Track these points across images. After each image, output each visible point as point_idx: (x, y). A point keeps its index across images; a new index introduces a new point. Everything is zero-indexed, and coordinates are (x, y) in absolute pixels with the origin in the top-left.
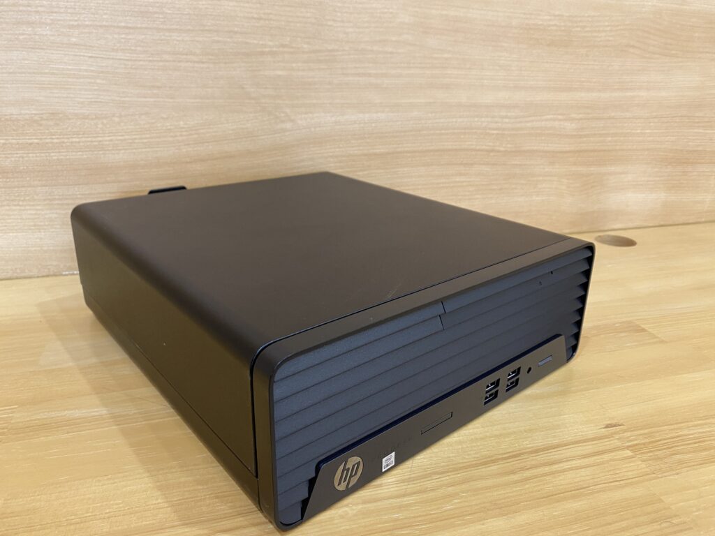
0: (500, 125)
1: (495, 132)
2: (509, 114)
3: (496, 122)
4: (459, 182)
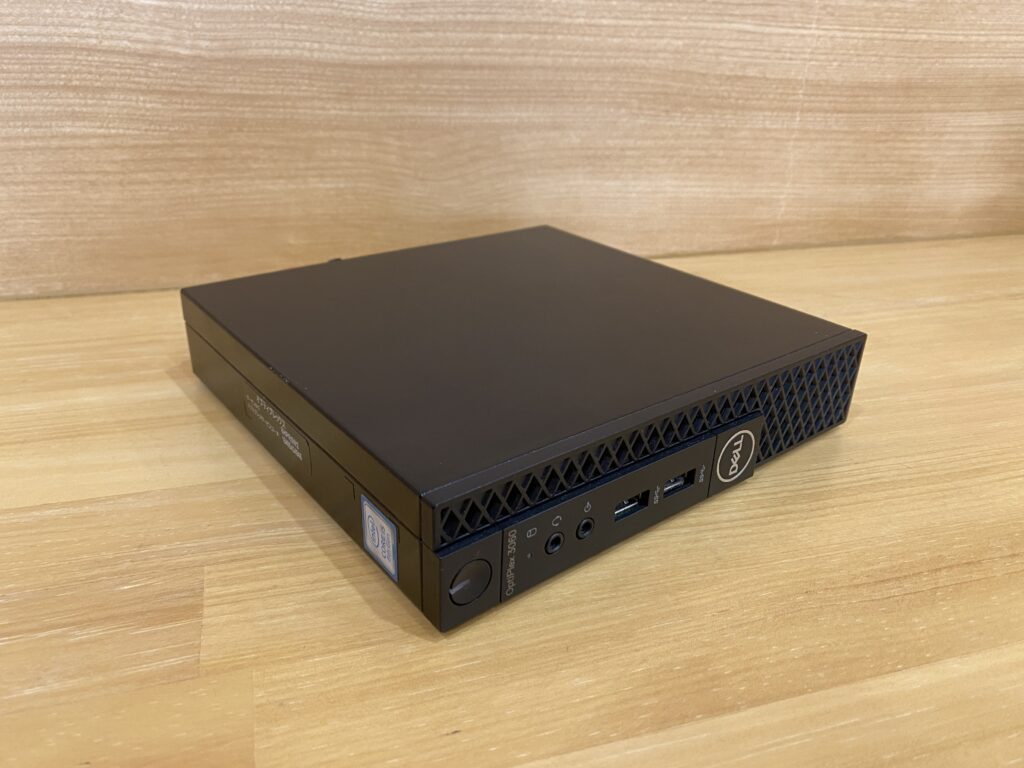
4: (74, 136)
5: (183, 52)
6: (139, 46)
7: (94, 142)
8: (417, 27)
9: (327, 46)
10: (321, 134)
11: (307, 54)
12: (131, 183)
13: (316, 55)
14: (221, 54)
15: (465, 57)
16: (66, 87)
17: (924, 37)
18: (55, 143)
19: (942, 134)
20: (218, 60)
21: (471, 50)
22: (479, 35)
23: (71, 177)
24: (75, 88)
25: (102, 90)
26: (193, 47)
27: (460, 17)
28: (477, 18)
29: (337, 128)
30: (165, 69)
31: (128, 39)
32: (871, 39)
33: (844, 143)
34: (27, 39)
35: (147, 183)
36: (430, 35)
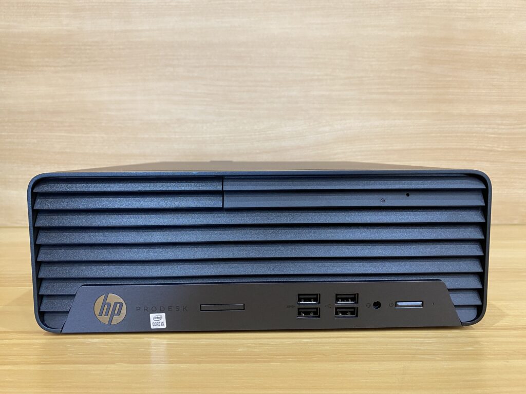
0: (496, 130)
1: (493, 136)
2: (504, 122)
3: (493, 128)
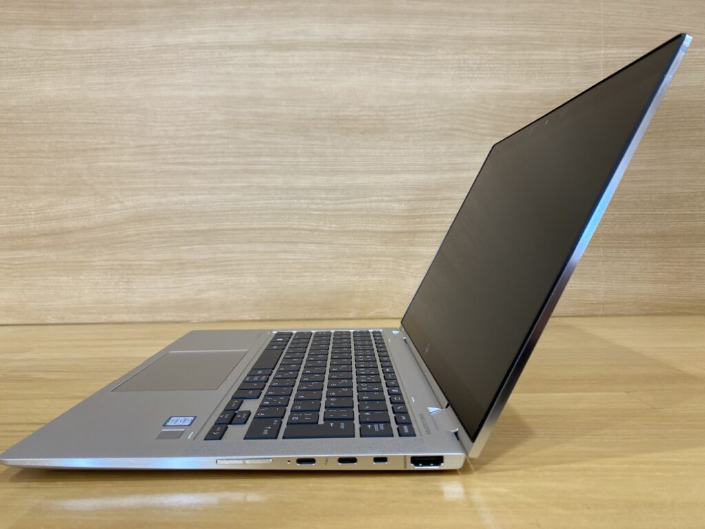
5: (326, 229)
6: (312, 228)
7: (290, 261)
8: (414, 217)
9: (378, 225)
10: (374, 258)
11: (370, 228)
12: (301, 276)
13: (374, 229)
14: (339, 229)
15: (434, 228)
16: (285, 242)
17: (667, 213)
18: (277, 261)
19: (692, 258)
20: (337, 231)
21: (436, 225)
22: (440, 220)
23: (280, 274)
24: (288, 242)
25: (296, 243)
26: (330, 227)
27: (432, 213)
28: (439, 213)
29: (381, 256)
30: (318, 235)
31: (308, 225)
32: (635, 214)
33: (631, 263)
34: (275, 226)
35: (306, 276)
36: (419, 220)
